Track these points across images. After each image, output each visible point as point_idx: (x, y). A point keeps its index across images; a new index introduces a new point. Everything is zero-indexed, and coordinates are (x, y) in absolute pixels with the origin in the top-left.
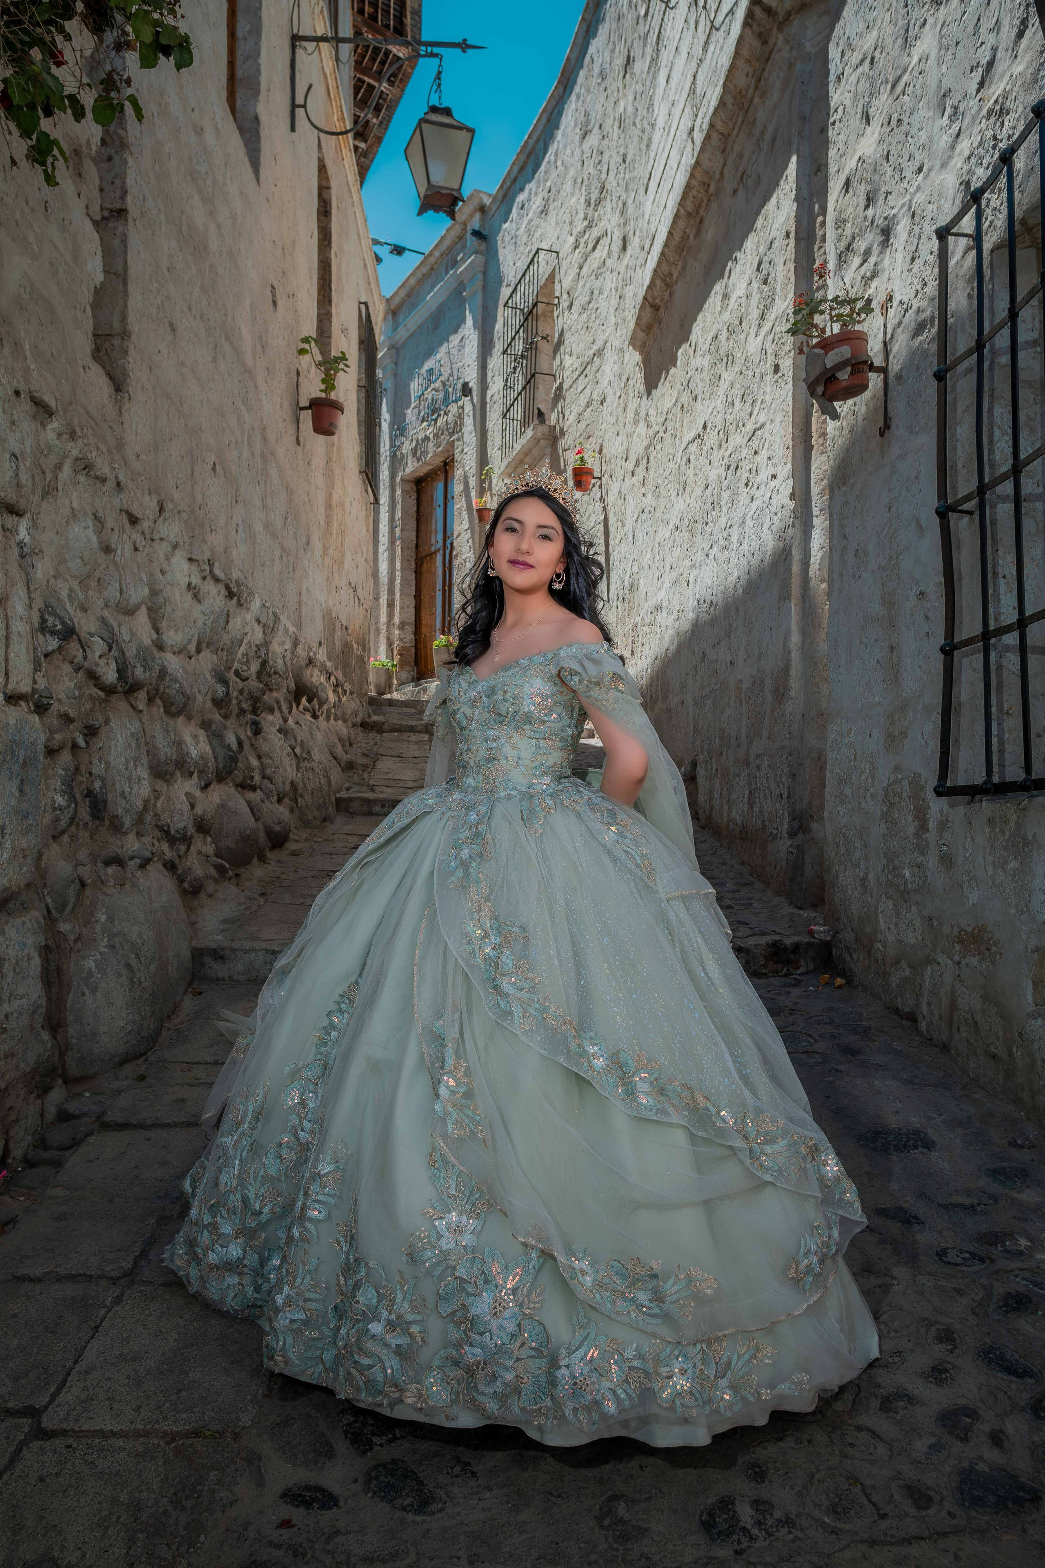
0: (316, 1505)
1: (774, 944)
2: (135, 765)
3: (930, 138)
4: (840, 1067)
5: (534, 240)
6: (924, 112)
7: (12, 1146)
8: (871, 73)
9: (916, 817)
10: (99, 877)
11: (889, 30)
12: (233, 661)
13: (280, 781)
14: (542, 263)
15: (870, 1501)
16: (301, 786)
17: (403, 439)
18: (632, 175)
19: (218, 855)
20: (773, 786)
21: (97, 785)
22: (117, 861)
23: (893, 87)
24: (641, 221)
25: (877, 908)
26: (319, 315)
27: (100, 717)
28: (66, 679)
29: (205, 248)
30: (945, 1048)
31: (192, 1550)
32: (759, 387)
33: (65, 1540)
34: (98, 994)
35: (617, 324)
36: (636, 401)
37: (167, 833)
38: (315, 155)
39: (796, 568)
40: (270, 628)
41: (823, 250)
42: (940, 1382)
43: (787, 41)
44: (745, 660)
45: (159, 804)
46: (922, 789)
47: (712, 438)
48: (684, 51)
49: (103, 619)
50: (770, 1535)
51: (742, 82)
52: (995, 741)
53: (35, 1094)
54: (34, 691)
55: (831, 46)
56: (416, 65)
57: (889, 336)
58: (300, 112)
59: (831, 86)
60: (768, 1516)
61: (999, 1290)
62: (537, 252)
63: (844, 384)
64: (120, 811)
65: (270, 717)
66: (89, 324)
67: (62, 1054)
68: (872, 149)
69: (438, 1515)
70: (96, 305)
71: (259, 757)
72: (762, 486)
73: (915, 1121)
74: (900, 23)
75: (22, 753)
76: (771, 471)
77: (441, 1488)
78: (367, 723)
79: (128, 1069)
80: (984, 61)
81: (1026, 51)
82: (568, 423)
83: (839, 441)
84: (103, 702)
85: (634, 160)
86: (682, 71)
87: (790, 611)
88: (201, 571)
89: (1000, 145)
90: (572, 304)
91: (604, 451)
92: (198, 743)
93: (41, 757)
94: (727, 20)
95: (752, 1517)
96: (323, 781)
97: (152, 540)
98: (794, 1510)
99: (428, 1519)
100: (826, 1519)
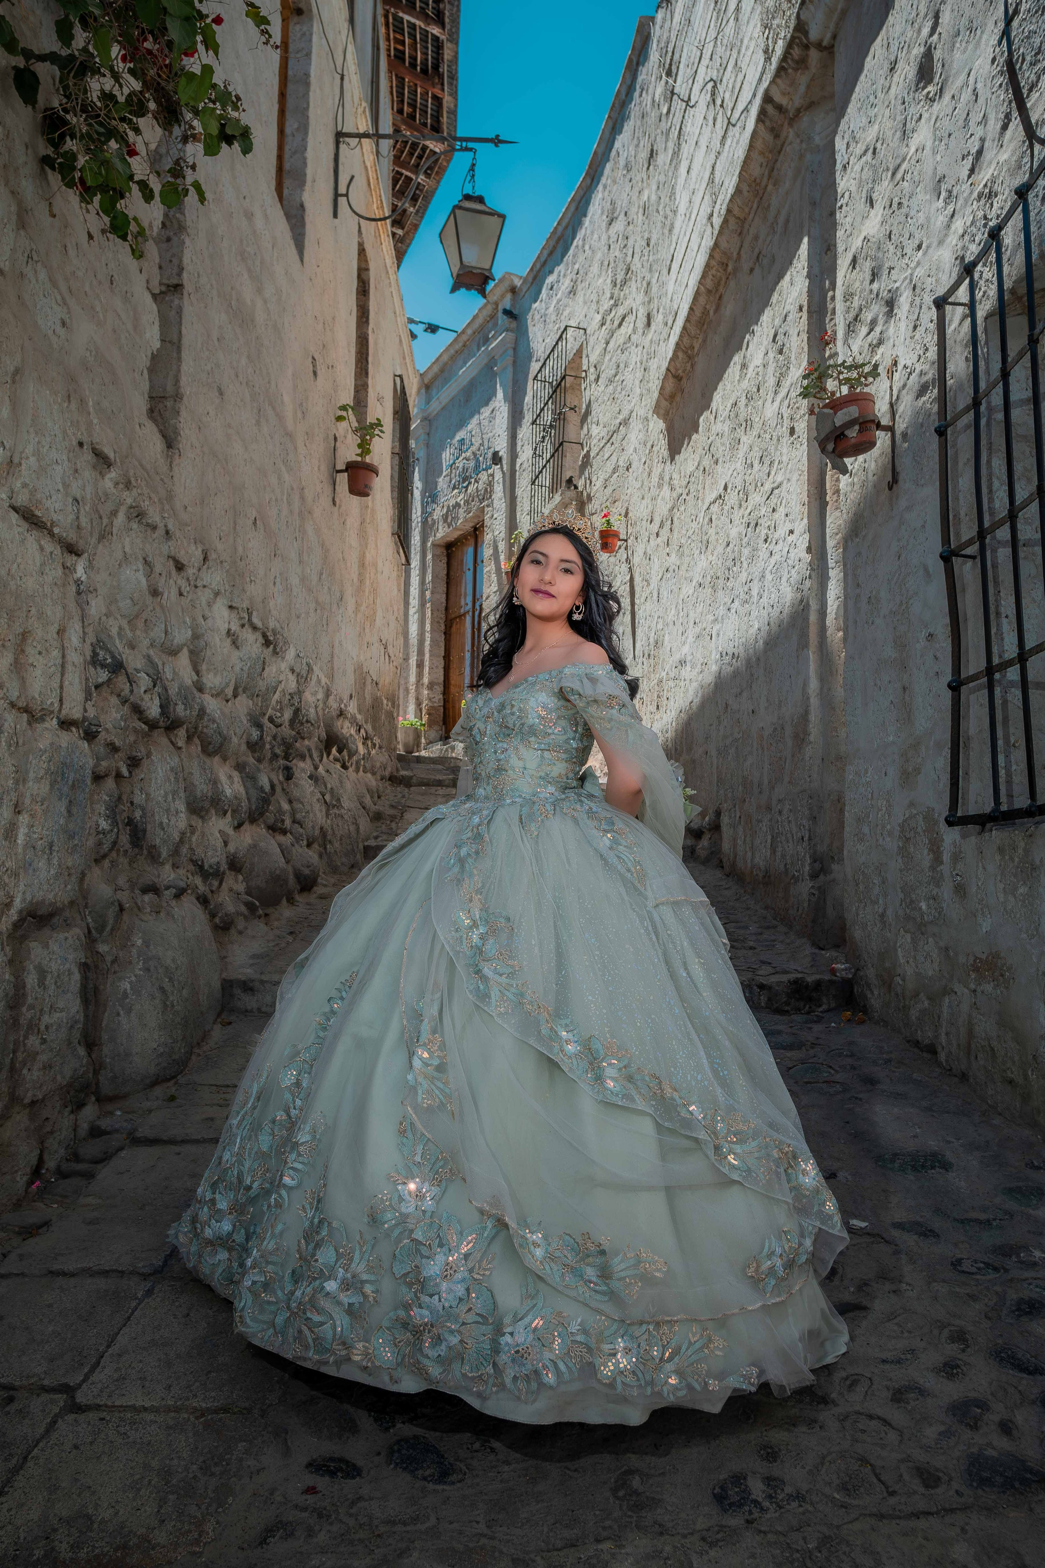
0: (340, 1474)
1: (796, 982)
2: (174, 799)
3: (928, 219)
4: (860, 1096)
5: (563, 318)
6: (922, 196)
7: (46, 1157)
8: (874, 162)
9: (932, 850)
10: (136, 903)
11: (890, 124)
12: (267, 707)
13: (310, 825)
14: (571, 340)
15: (880, 1480)
16: (330, 832)
17: (435, 506)
18: (655, 257)
19: (248, 893)
20: (794, 829)
21: (138, 814)
22: (153, 889)
23: (894, 174)
24: (664, 299)
25: (896, 943)
26: (356, 386)
27: (143, 749)
28: (113, 710)
29: (253, 321)
30: (964, 1077)
31: (220, 1510)
32: (776, 449)
33: (99, 1498)
34: (132, 1014)
35: (642, 395)
36: (661, 467)
37: (201, 867)
38: (356, 239)
39: (813, 617)
40: (303, 678)
41: (832, 323)
42: (951, 1376)
43: (798, 135)
44: (767, 708)
45: (194, 839)
46: (936, 821)
47: (732, 498)
48: (703, 143)
49: (148, 658)
50: (781, 1508)
51: (756, 171)
52: (1002, 773)
53: (69, 1109)
54: (85, 719)
55: (839, 140)
56: (451, 159)
57: (894, 398)
58: (342, 201)
59: (838, 174)
60: (780, 1491)
61: (1012, 1295)
62: (565, 329)
63: (853, 441)
64: (158, 841)
65: (301, 764)
66: (146, 386)
67: (96, 1072)
68: (876, 229)
69: (459, 1485)
70: (151, 370)
71: (290, 802)
72: (781, 542)
73: (933, 1144)
74: (899, 118)
75: (72, 775)
76: (788, 526)
77: (461, 1461)
78: (396, 777)
79: (158, 1091)
80: (974, 151)
81: (1010, 141)
82: (595, 488)
83: (852, 496)
84: (146, 735)
85: (657, 244)
86: (701, 161)
87: (808, 659)
88: (241, 618)
89: (991, 224)
90: (599, 377)
91: (630, 515)
92: (232, 783)
93: (89, 781)
94: (743, 117)
95: (764, 1492)
96: (352, 828)
97: (196, 587)
98: (806, 1487)
99: (449, 1488)
100: (836, 1495)
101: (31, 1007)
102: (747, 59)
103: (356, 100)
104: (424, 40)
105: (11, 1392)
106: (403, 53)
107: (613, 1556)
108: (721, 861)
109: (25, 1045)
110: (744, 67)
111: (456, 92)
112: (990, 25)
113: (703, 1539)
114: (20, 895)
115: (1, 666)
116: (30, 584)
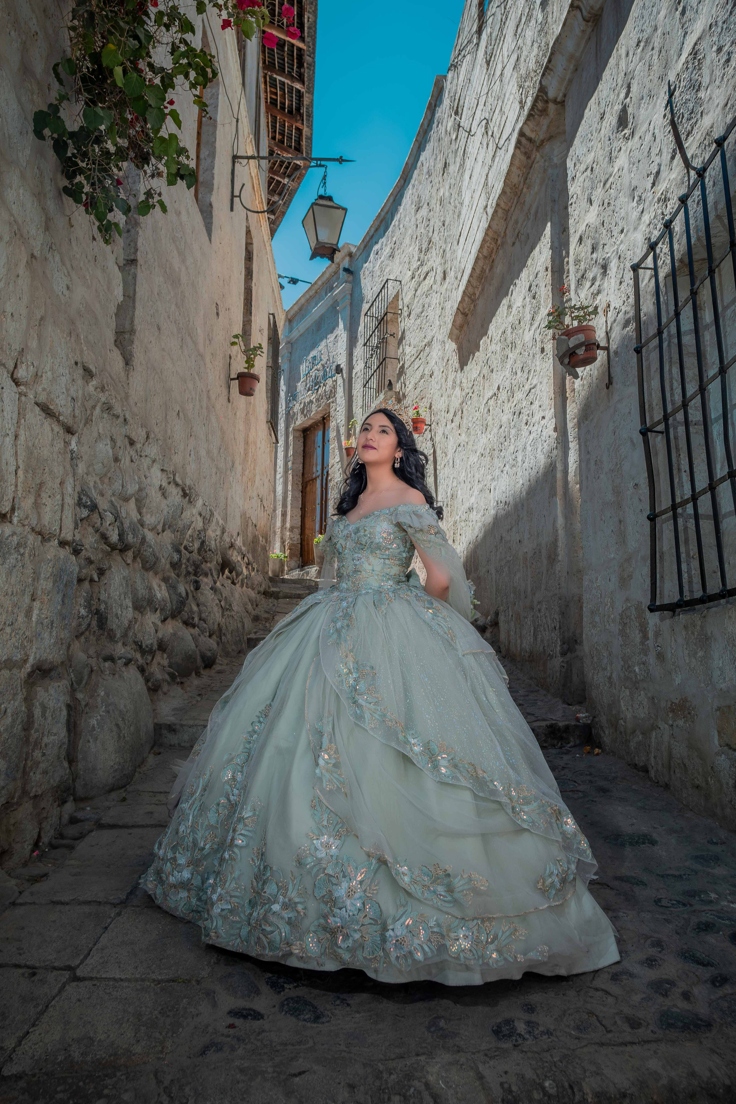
0: (250, 1017)
1: (551, 726)
2: (124, 598)
3: (627, 214)
4: (595, 799)
5: (385, 273)
6: (623, 199)
7: (42, 834)
8: (592, 176)
9: (641, 631)
10: (100, 668)
11: (601, 152)
12: (184, 538)
13: (212, 621)
14: (390, 288)
15: (601, 1024)
16: (224, 627)
17: (295, 403)
18: (449, 233)
19: (170, 666)
20: (549, 622)
21: (103, 607)
22: (110, 658)
23: (604, 184)
24: (455, 262)
25: (619, 697)
26: (244, 322)
27: (106, 563)
28: (90, 536)
29: (179, 281)
30: (667, 786)
31: (174, 1035)
32: (532, 362)
33: (96, 1029)
34: (98, 742)
35: (440, 326)
36: (454, 374)
37: (141, 647)
38: (244, 224)
39: (559, 475)
40: (207, 520)
41: (567, 279)
42: (650, 966)
43: (542, 157)
44: (529, 539)
45: (136, 627)
46: (642, 612)
47: (503, 395)
48: (480, 160)
49: (111, 502)
50: (536, 1038)
51: (515, 180)
52: (685, 576)
53: (57, 803)
54: (74, 541)
55: (568, 160)
56: (308, 170)
57: (609, 328)
58: (236, 200)
59: (569, 183)
60: (535, 1029)
61: (694, 920)
62: (387, 281)
63: (581, 357)
64: (114, 626)
65: (205, 580)
66: (113, 325)
67: (74, 780)
68: (594, 219)
69: (327, 1024)
70: (117, 315)
71: (198, 605)
72: (536, 424)
73: (644, 829)
74: (607, 149)
75: (66, 577)
76: (542, 414)
77: (328, 1011)
78: (268, 592)
79: (114, 795)
80: (654, 171)
81: (676, 167)
82: (408, 390)
83: (583, 393)
84: (108, 554)
85: (450, 225)
86: (479, 172)
87: (556, 504)
88: (168, 478)
89: (666, 218)
90: (410, 313)
91: (433, 407)
92: (161, 590)
93: (75, 582)
94: (506, 143)
95: (525, 1029)
96: (239, 625)
97: (141, 456)
98: (552, 1027)
99: (320, 1025)
100: (573, 1032)
101: (37, 731)
102: (508, 106)
103: (246, 133)
104: (291, 91)
105: (34, 970)
106: (276, 100)
107: (428, 1063)
108: (499, 648)
109: (32, 756)
110: (506, 111)
111: (312, 125)
112: (662, 94)
113: (486, 1055)
114: (33, 654)
115: (27, 504)
116: (45, 452)
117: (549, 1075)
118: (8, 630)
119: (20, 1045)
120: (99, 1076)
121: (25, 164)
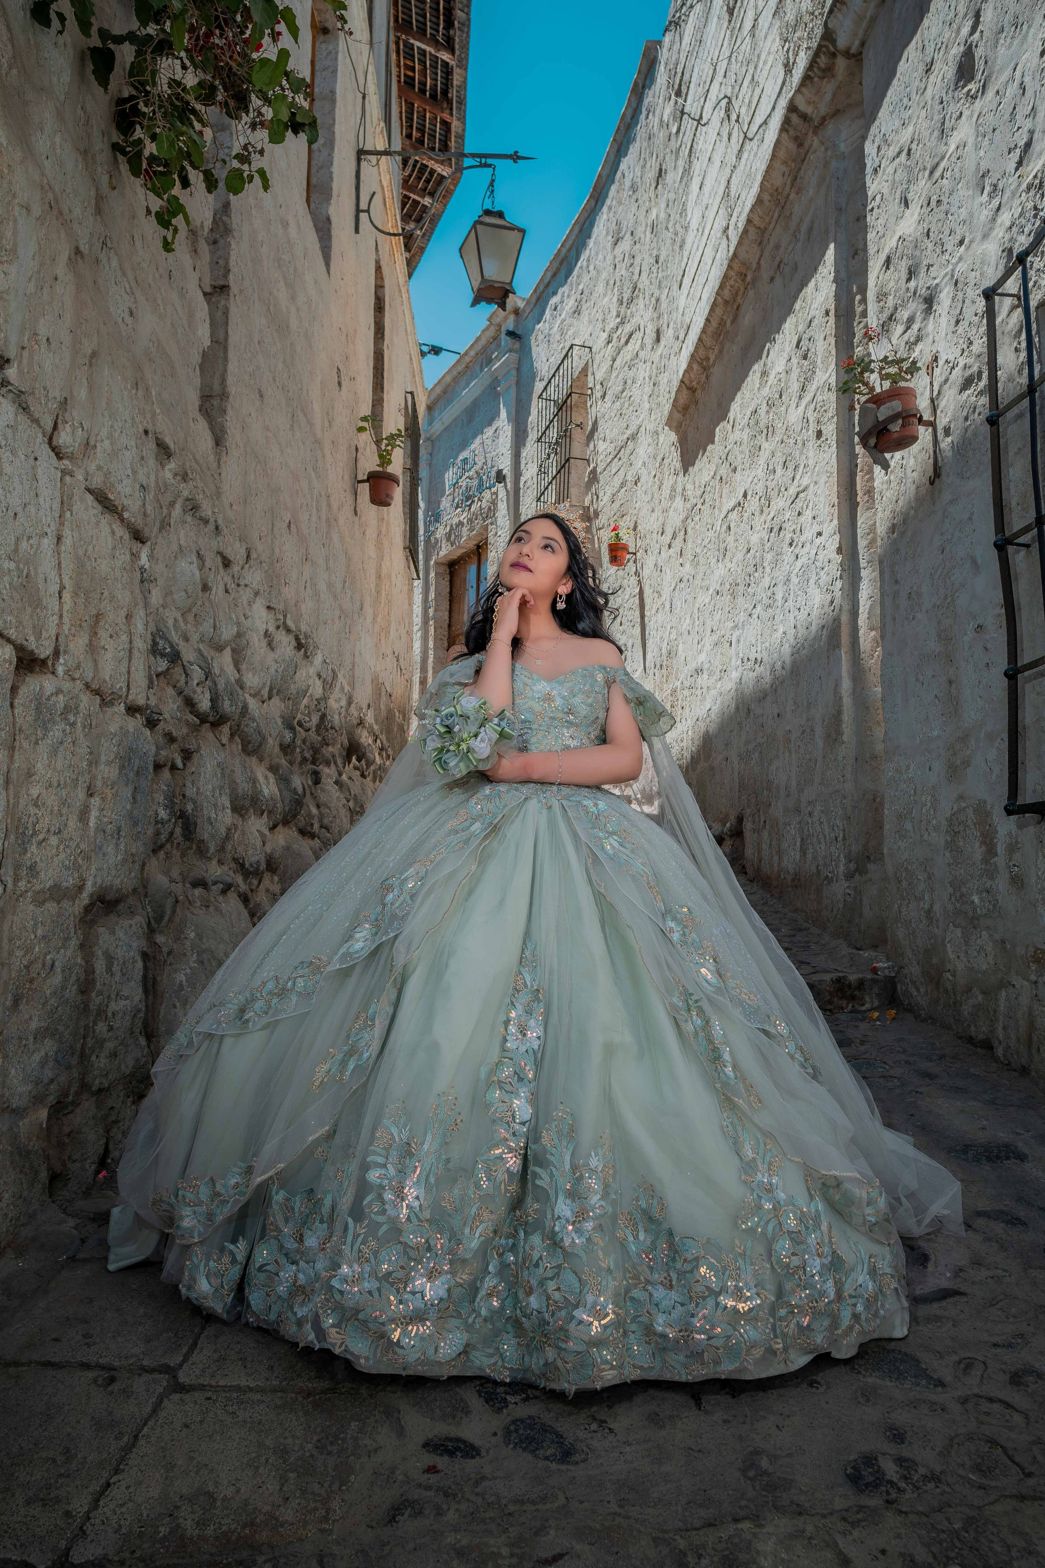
0: (458, 1454)
1: (838, 980)
2: (220, 794)
3: (971, 214)
4: (920, 1090)
5: (567, 337)
6: (963, 192)
7: (111, 1147)
8: (909, 163)
9: (983, 843)
10: (187, 897)
11: (926, 124)
12: (298, 710)
13: (337, 829)
14: (576, 358)
15: (1014, 1462)
17: (438, 525)
18: (665, 274)
20: (827, 832)
21: (189, 807)
22: (201, 883)
23: (931, 173)
24: (675, 314)
25: (945, 938)
27: (194, 742)
28: (171, 700)
29: (288, 327)
30: (1024, 1071)
31: (344, 1488)
32: (801, 453)
33: (218, 1476)
35: (651, 410)
36: (672, 478)
37: (242, 866)
38: (374, 257)
39: (845, 618)
40: (328, 685)
41: (862, 325)
43: (822, 143)
44: (793, 711)
45: (236, 837)
46: (988, 814)
47: (753, 504)
48: (717, 160)
49: (199, 651)
50: (918, 1489)
51: (778, 181)
53: (131, 1099)
54: (147, 706)
55: (868, 143)
56: (460, 178)
57: (935, 393)
58: (363, 216)
59: (868, 177)
60: (913, 1472)
62: (571, 347)
63: (896, 435)
64: (206, 836)
65: (326, 770)
66: (197, 381)
68: (912, 228)
69: (582, 1465)
70: (203, 366)
71: (318, 806)
72: (808, 544)
73: (1003, 1136)
74: (936, 118)
75: (137, 761)
76: (816, 528)
77: (581, 1441)
80: (1022, 143)
82: (602, 503)
83: (888, 494)
84: (195, 729)
85: (667, 261)
86: (715, 178)
87: (840, 660)
88: (277, 620)
89: (1041, 214)
90: (605, 393)
91: (639, 528)
92: (268, 783)
93: (151, 769)
94: (761, 130)
95: (897, 1472)
97: (239, 585)
98: (938, 1468)
99: (572, 1468)
100: (971, 1476)
101: (100, 993)
102: (765, 73)
103: (375, 120)
104: (434, 67)
105: (112, 1373)
106: (413, 79)
107: (755, 1535)
108: (744, 867)
109: (94, 1031)
110: (762, 81)
111: (464, 117)
113: (844, 1519)
114: (91, 878)
115: (78, 645)
116: (103, 566)
117: (952, 1555)
118: (54, 840)
119: (96, 1507)
120: (229, 1564)
121: (62, 98)
